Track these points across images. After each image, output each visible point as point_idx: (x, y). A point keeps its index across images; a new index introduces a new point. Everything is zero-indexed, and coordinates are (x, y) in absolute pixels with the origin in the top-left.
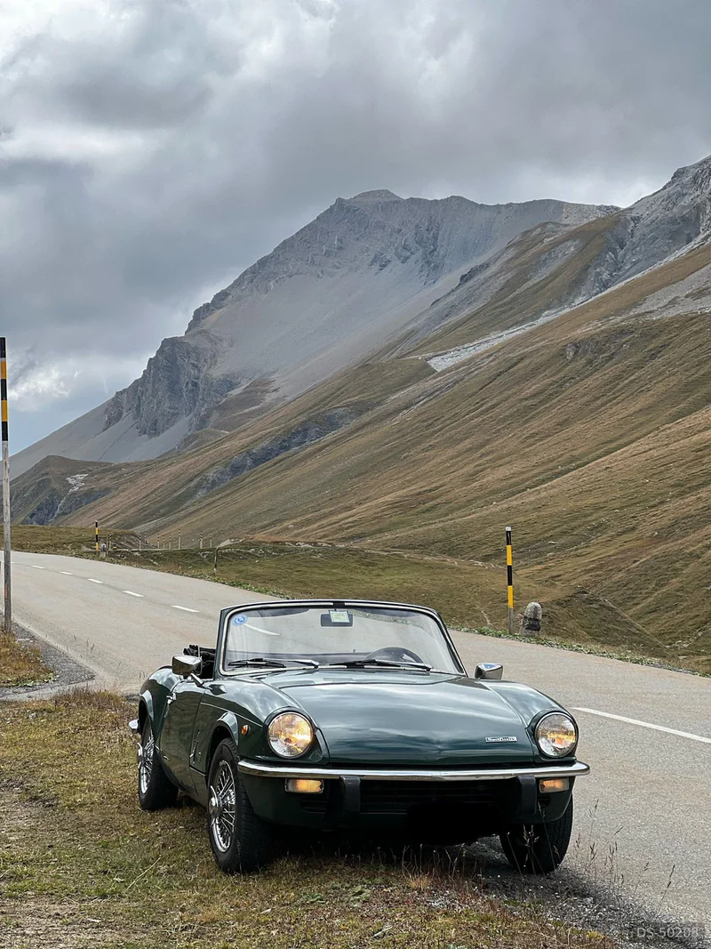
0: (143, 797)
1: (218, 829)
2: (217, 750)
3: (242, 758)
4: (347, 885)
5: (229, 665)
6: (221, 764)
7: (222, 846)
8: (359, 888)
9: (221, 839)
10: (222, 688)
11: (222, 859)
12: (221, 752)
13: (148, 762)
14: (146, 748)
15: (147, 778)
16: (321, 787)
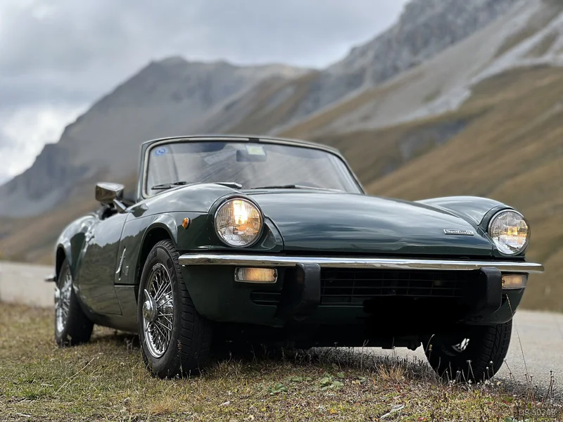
0: (59, 336)
1: (151, 337)
2: (150, 255)
3: (183, 253)
4: (309, 379)
5: (153, 189)
6: (154, 268)
7: (155, 352)
8: (325, 380)
9: (154, 346)
10: (144, 208)
11: (157, 364)
12: (155, 255)
13: (65, 303)
14: (63, 290)
15: (63, 320)
16: (275, 276)
